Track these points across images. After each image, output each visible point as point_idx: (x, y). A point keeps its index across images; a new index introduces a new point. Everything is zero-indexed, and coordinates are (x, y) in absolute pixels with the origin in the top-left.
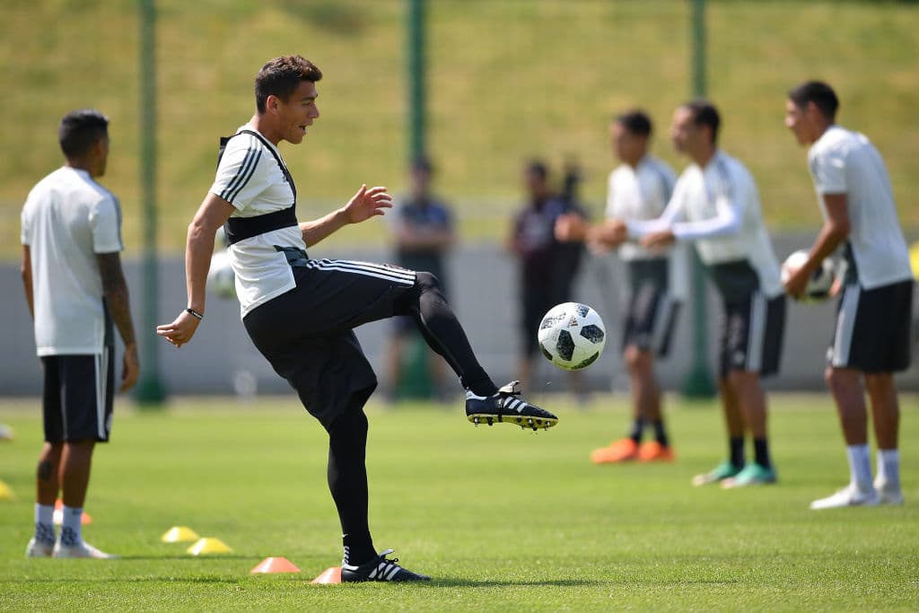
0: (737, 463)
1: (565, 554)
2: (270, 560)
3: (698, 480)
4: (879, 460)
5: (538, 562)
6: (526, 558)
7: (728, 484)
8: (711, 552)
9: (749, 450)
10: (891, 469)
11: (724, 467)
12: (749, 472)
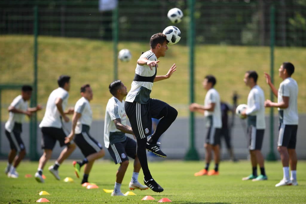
0: (255, 175)
1: (229, 196)
2: (147, 196)
3: (244, 179)
4: (291, 173)
5: (221, 198)
6: (217, 197)
7: (254, 180)
8: (269, 196)
9: (259, 172)
10: (294, 176)
11: (251, 176)
12: (260, 177)
